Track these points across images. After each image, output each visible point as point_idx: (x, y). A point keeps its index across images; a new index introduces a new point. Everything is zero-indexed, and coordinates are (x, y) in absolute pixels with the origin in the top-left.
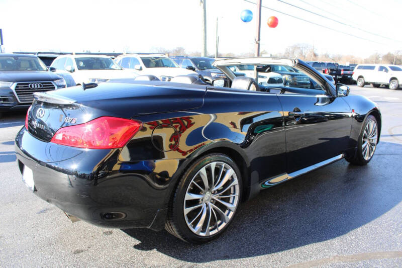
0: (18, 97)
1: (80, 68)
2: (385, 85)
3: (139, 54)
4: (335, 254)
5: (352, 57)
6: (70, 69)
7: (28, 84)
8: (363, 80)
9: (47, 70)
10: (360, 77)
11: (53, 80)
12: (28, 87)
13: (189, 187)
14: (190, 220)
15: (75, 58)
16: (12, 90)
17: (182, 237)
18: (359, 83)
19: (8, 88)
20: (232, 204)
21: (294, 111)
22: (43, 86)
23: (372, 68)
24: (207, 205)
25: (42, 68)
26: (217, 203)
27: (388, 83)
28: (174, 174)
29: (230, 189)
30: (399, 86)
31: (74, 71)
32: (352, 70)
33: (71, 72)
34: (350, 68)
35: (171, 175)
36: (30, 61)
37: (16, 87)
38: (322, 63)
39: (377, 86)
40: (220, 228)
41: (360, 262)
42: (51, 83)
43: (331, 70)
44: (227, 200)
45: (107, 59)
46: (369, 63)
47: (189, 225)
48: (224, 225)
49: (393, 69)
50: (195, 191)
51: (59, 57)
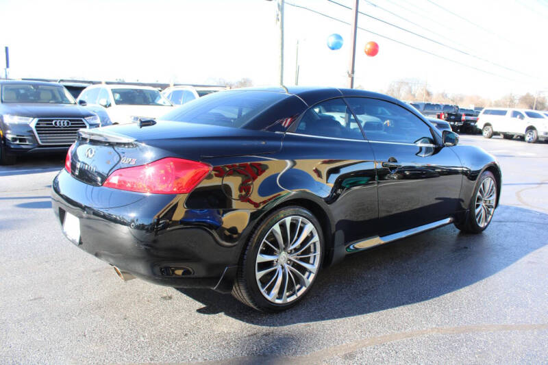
0: (40, 137)
1: (118, 102)
2: (520, 136)
3: (194, 86)
4: (434, 326)
5: (478, 98)
6: (105, 104)
7: (52, 120)
8: (490, 129)
9: (75, 104)
10: (487, 125)
11: (84, 117)
12: (52, 124)
13: (261, 247)
14: (264, 285)
15: (112, 90)
16: (31, 128)
17: (256, 305)
18: (486, 133)
19: (27, 126)
20: (313, 264)
21: (389, 161)
22: (72, 124)
23: (503, 113)
24: (283, 268)
25: (68, 101)
26: (295, 265)
27: (524, 133)
28: (244, 230)
29: (310, 247)
30: (538, 138)
31: (110, 105)
32: (477, 116)
33: (106, 106)
34: (473, 113)
35: (240, 231)
36: (52, 91)
37: (37, 124)
38: (437, 105)
39: (508, 137)
40: (300, 293)
41: (462, 335)
42: (81, 121)
43: (448, 114)
44: (307, 260)
45: (153, 92)
46: (500, 106)
47: (263, 291)
48: (304, 289)
49: (530, 115)
50: (268, 251)
51: (90, 87)
